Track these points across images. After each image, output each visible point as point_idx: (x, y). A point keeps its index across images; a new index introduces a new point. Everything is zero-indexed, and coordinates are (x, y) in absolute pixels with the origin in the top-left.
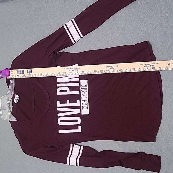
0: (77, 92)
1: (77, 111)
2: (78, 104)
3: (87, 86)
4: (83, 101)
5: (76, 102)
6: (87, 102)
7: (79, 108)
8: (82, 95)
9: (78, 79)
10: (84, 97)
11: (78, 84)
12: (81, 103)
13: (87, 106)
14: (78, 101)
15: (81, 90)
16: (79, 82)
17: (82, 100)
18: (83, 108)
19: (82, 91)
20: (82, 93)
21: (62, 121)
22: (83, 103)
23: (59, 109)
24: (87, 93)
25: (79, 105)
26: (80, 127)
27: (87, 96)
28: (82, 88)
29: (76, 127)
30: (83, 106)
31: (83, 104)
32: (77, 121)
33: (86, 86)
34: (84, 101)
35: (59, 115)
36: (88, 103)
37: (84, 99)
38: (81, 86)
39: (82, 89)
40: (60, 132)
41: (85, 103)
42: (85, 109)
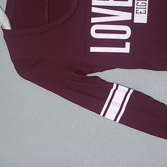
1: (127, 16)
2: (129, 3)
6: (145, 2)
12: (136, 2)
13: (146, 8)
18: (138, 12)
21: (97, 31)
22: (138, 1)
23: (94, 10)
25: (131, 6)
26: (128, 44)
29: (121, 43)
31: (138, 4)
32: (124, 32)
35: (94, 20)
36: (147, 2)
40: (93, 49)
41: (142, 3)
42: (141, 13)
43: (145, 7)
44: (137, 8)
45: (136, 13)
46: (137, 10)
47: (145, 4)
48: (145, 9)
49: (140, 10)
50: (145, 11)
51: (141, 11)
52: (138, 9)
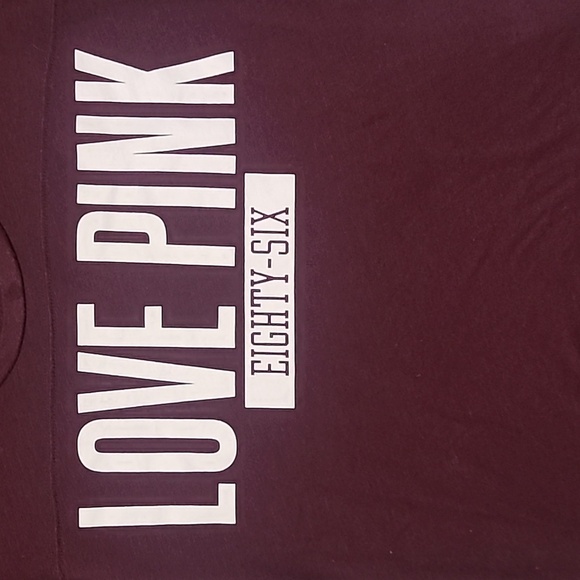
0: (220, 256)
1: (216, 384)
2: (221, 336)
3: (291, 217)
4: (257, 319)
5: (213, 323)
6: (282, 329)
7: (229, 360)
8: (257, 278)
9: (227, 165)
10: (265, 289)
11: (224, 198)
12: (248, 331)
13: (286, 354)
14: (227, 314)
15: (248, 239)
16: (235, 182)
17: (256, 310)
18: (257, 367)
19: (257, 247)
20: (251, 261)
21: (104, 446)
22: (257, 329)
23: (87, 363)
24: (286, 264)
25: (232, 345)
26: (227, 492)
27: (289, 289)
28: (257, 226)
29: (200, 489)
30: (257, 349)
31: (257, 339)
32: (210, 446)
33: (283, 217)
34: (264, 319)
35: (87, 402)
36: (291, 331)
37: (267, 306)
38: (248, 216)
39: (257, 237)
40: (90, 517)
41: (272, 335)
42: (270, 371)
43: (282, 349)
44: (253, 353)
45: (253, 372)
46: (253, 362)
47: (282, 339)
48: (283, 358)
49: (265, 362)
50: (287, 363)
51: (270, 365)
52: (257, 357)
